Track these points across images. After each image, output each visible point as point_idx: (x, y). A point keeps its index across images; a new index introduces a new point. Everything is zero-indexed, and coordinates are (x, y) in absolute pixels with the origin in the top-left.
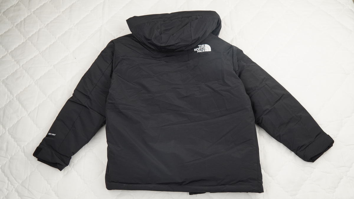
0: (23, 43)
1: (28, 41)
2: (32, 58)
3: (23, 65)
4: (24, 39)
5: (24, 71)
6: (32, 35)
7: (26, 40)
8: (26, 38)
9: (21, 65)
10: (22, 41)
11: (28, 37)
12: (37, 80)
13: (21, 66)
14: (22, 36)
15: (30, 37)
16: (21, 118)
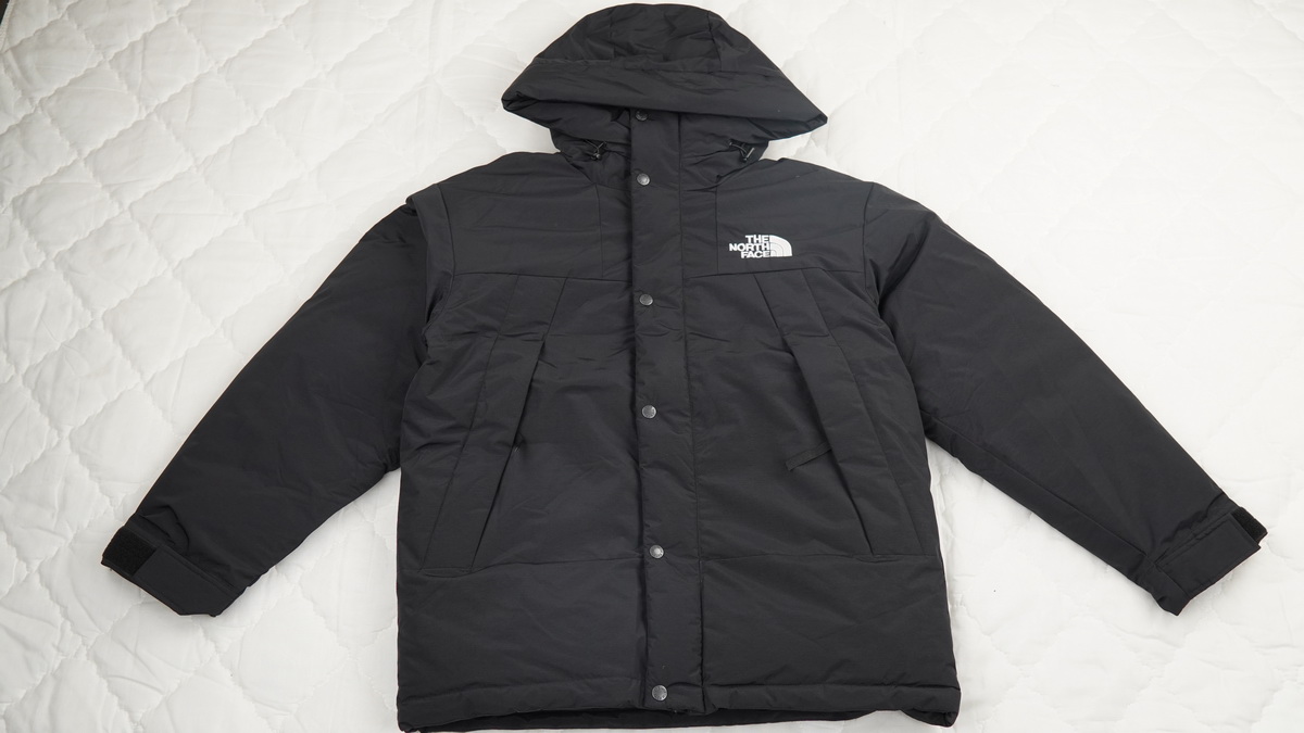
0: (136, 124)
1: (155, 118)
2: (169, 182)
3: (131, 204)
4: (140, 107)
5: (138, 226)
6: (171, 99)
7: (149, 115)
8: (147, 108)
9: (127, 202)
10: (135, 118)
11: (156, 103)
12: (180, 262)
13: (126, 207)
14: (134, 98)
15: (164, 104)
16: (119, 398)
